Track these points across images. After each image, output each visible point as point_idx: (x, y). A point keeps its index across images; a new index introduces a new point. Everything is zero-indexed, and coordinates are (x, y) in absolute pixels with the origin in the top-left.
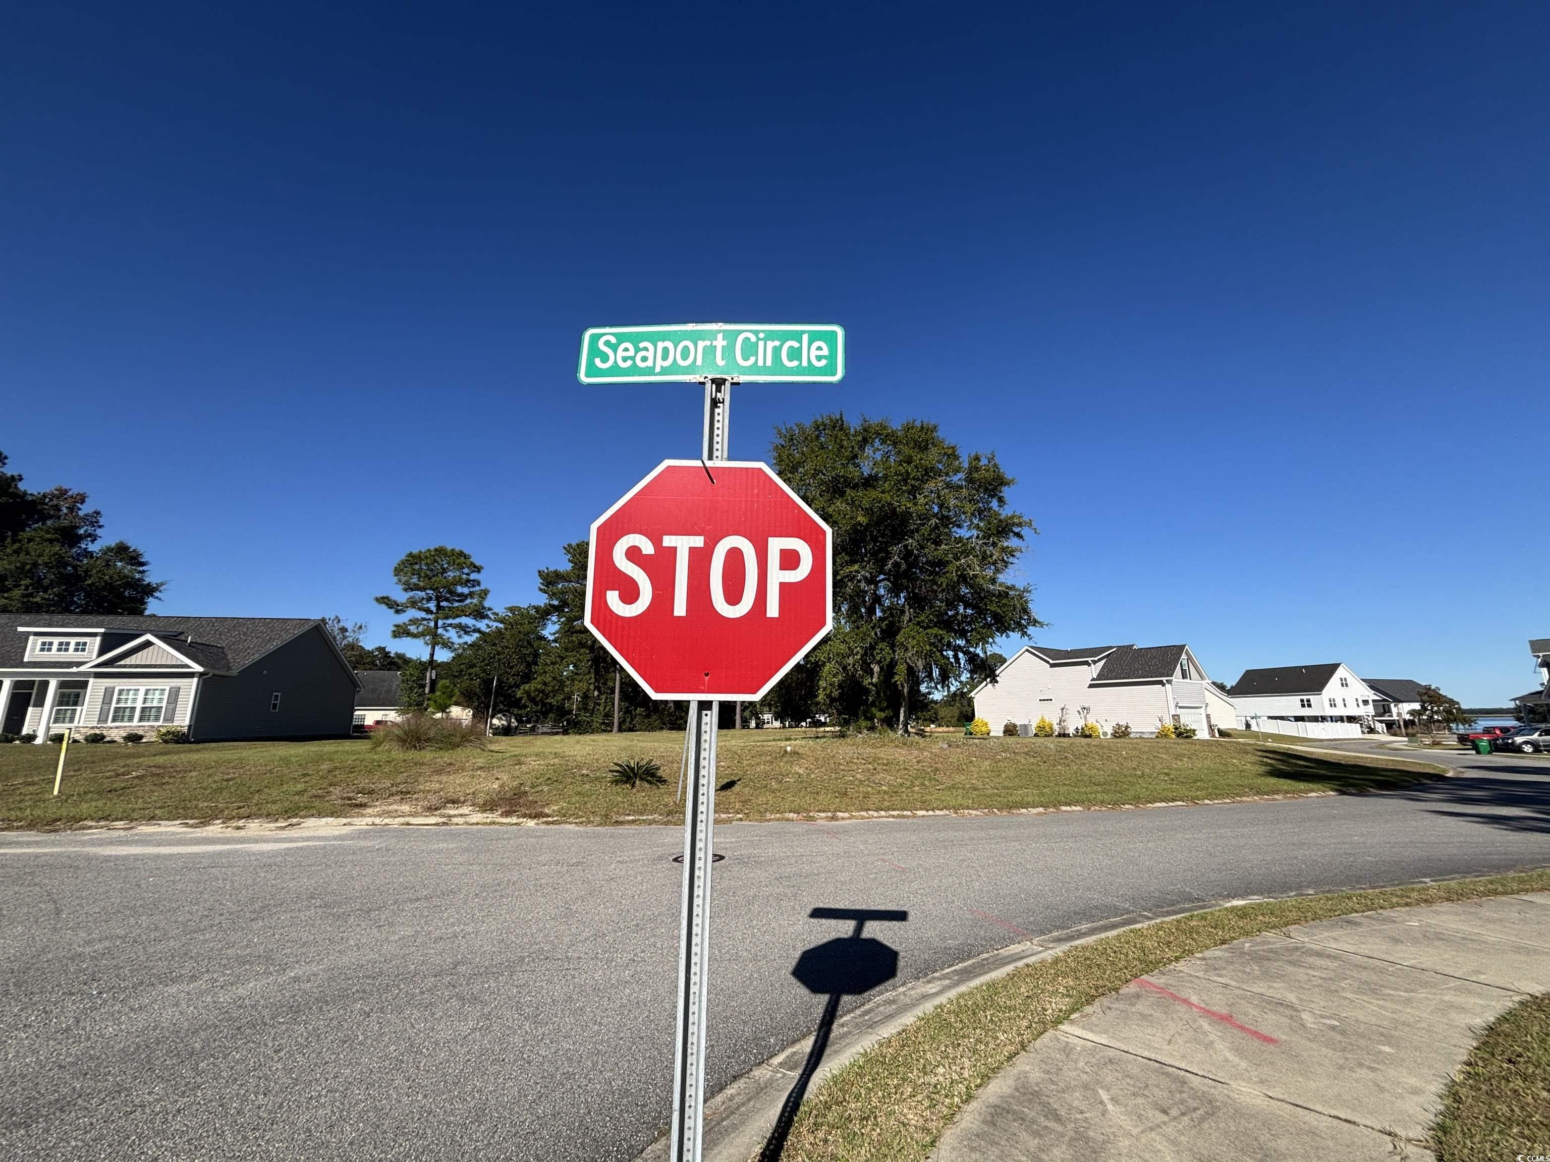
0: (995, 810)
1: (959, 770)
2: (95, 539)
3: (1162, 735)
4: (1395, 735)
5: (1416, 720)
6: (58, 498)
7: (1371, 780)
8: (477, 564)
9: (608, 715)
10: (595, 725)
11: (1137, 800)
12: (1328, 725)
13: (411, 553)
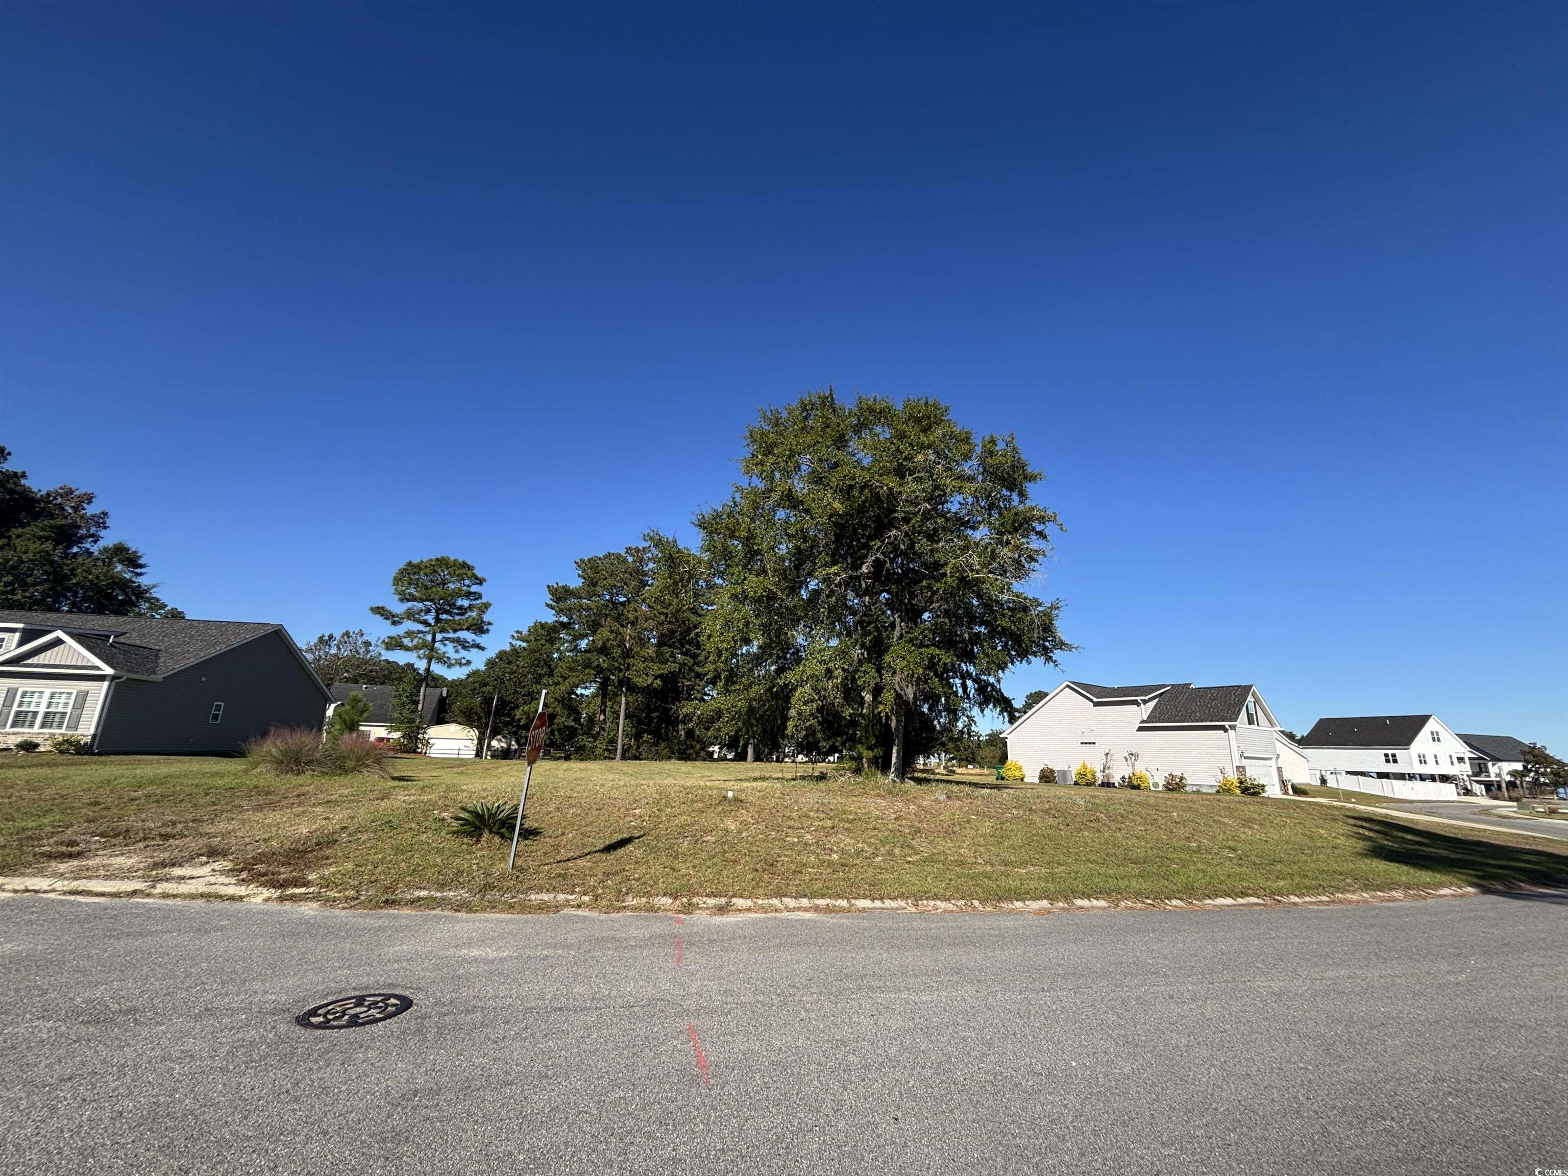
0: (976, 903)
1: (949, 833)
2: (98, 540)
3: (1223, 790)
4: (1496, 798)
5: (1518, 782)
6: (62, 497)
7: (1519, 870)
8: (479, 576)
9: (613, 741)
10: (599, 751)
11: (1189, 892)
12: (1417, 784)
13: (410, 563)
